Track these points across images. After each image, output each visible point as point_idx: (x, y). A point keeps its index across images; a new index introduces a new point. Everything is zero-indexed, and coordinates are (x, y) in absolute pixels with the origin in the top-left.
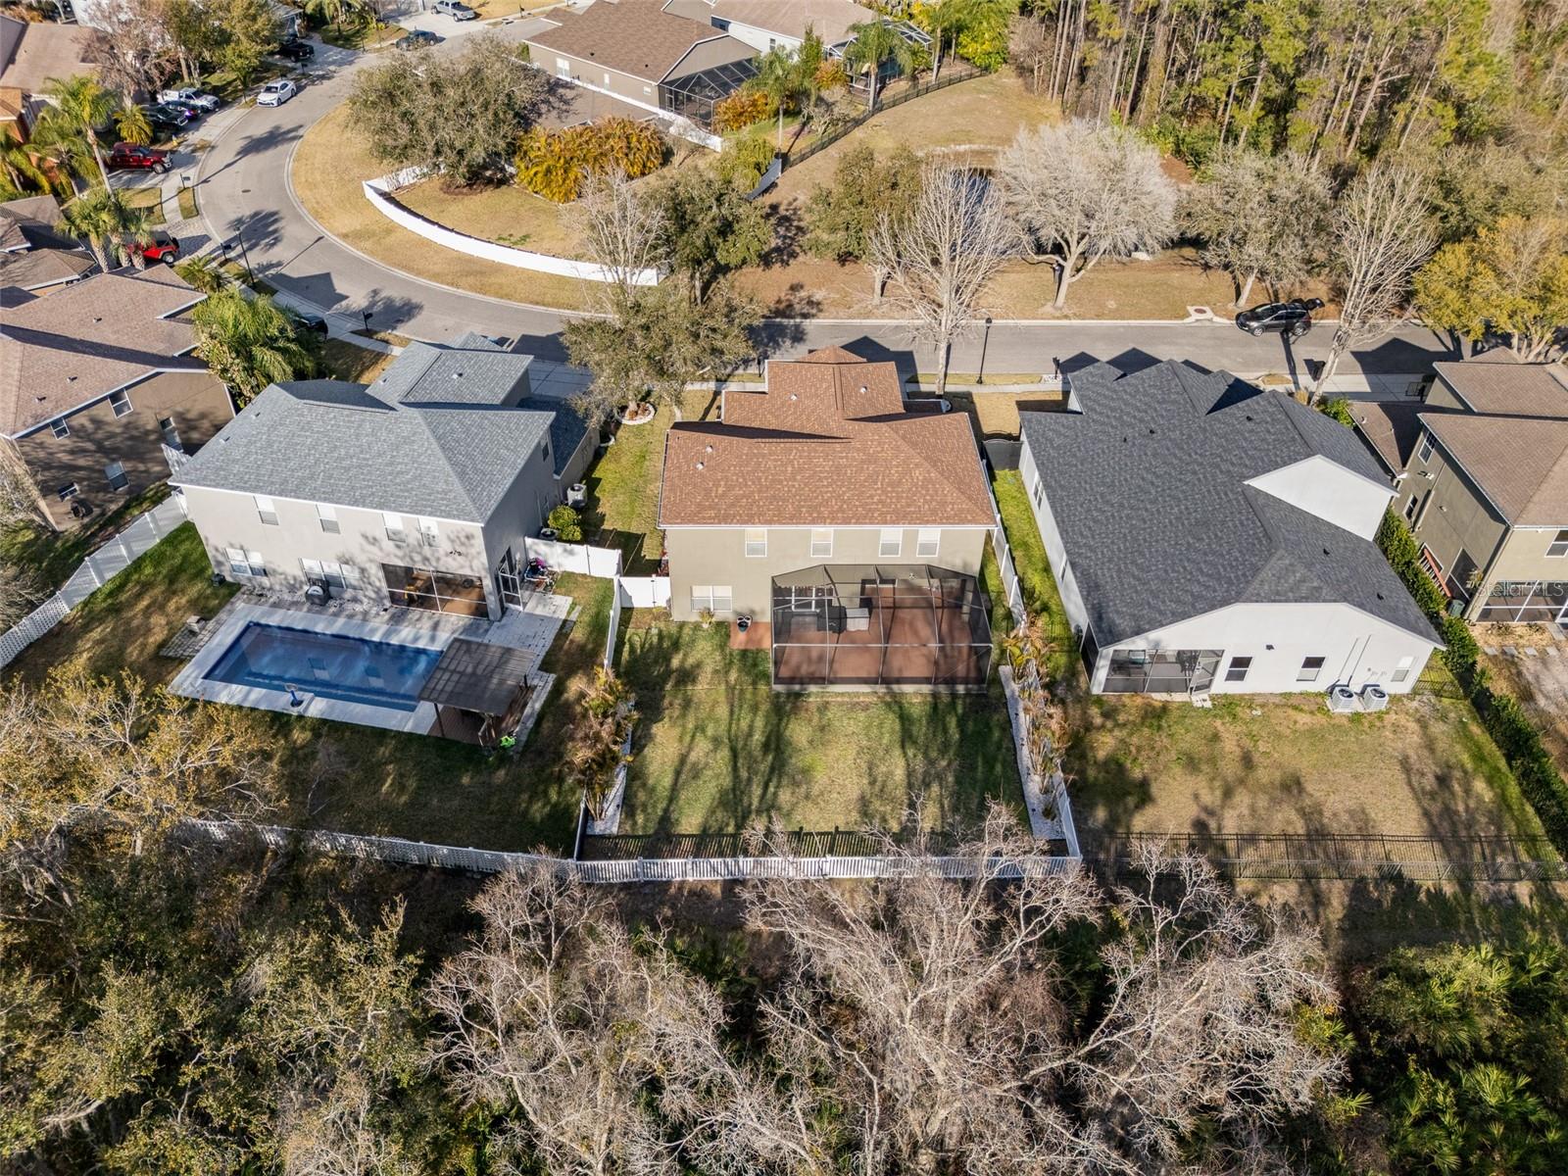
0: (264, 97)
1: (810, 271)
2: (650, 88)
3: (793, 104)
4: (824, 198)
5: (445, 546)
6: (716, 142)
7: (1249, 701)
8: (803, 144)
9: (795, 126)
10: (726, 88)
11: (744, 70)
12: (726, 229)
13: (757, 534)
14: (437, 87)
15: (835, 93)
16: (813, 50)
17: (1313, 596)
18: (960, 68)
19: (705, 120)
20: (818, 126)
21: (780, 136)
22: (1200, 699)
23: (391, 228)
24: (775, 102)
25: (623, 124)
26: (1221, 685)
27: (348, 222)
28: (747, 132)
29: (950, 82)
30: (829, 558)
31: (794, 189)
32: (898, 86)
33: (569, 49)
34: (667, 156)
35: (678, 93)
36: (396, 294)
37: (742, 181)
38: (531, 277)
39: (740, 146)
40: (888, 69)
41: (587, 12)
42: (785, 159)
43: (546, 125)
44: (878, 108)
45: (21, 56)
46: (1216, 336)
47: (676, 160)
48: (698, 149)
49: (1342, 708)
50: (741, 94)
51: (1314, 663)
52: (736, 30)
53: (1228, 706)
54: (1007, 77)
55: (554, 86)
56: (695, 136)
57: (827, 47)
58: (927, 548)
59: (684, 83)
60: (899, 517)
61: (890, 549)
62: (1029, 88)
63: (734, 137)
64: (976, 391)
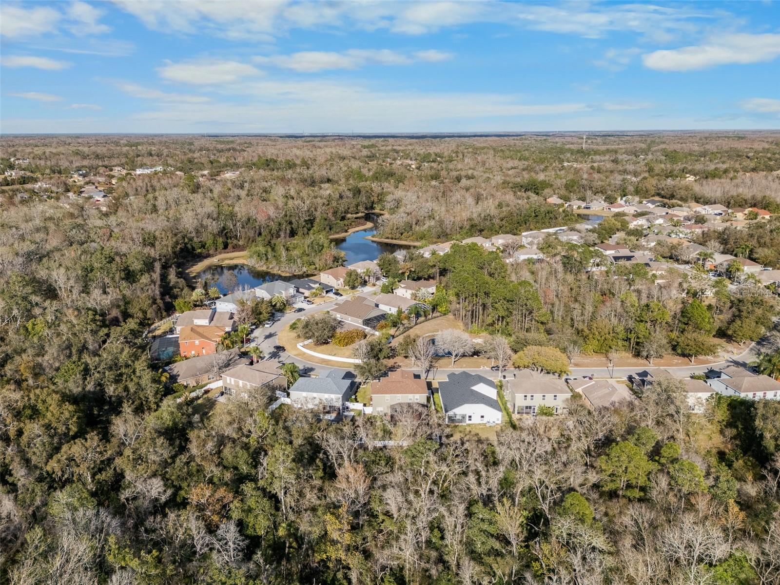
0: (266, 326)
1: (399, 360)
2: (361, 321)
3: (395, 324)
4: (401, 344)
5: (334, 400)
6: (377, 333)
7: (472, 424)
8: (397, 333)
9: (396, 329)
10: (379, 321)
11: (383, 316)
12: (381, 350)
13: (388, 396)
14: (317, 324)
15: (405, 322)
16: (400, 312)
17: (478, 403)
18: (438, 314)
19: (374, 328)
20: (401, 329)
21: (392, 331)
22: (464, 424)
23: (304, 353)
24: (390, 324)
25: (356, 330)
26: (468, 422)
27: (295, 352)
28: (384, 331)
29: (435, 318)
30: (399, 401)
31: (395, 343)
32: (422, 319)
33: (340, 312)
34: (365, 336)
35: (367, 322)
36: (310, 366)
37: (383, 341)
38: (338, 362)
39: (383, 334)
40: (418, 315)
41: (344, 303)
42: (393, 337)
43: (338, 330)
44: (416, 324)
45: (214, 319)
46: (486, 372)
47: (368, 337)
48: (373, 335)
49: (488, 425)
50: (383, 322)
51: (482, 417)
52: (382, 307)
53: (469, 425)
54: (450, 316)
55: (340, 322)
56: (372, 332)
57: (403, 310)
58: (417, 399)
59: (369, 320)
60: (412, 393)
61: (410, 399)
62: (456, 319)
63: (381, 332)
64: (432, 381)
